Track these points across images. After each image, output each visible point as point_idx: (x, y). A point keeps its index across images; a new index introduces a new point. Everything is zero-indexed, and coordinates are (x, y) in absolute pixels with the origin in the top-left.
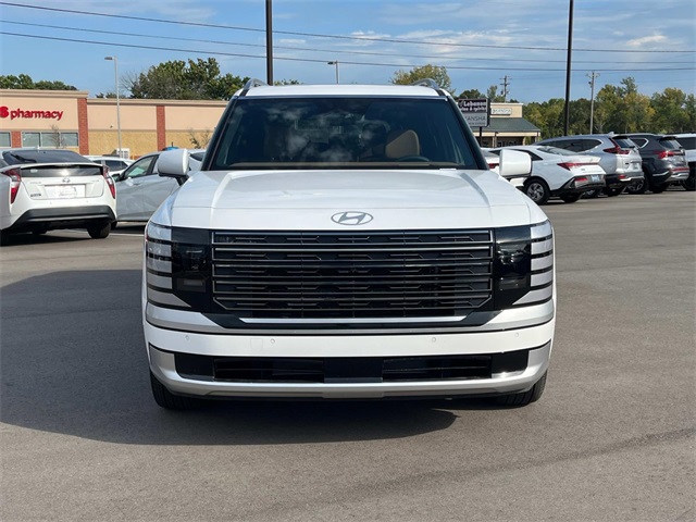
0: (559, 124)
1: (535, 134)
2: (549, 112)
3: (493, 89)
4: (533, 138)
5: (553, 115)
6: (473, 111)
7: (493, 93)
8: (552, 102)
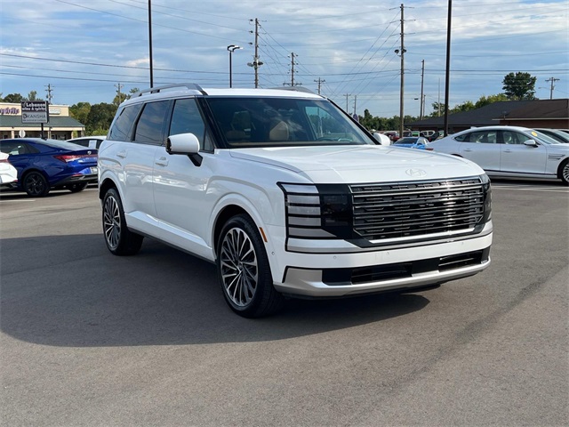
0: (88, 122)
1: (81, 129)
2: (79, 113)
3: (33, 94)
4: (79, 132)
5: (83, 115)
6: (35, 111)
7: (34, 97)
8: (80, 105)
